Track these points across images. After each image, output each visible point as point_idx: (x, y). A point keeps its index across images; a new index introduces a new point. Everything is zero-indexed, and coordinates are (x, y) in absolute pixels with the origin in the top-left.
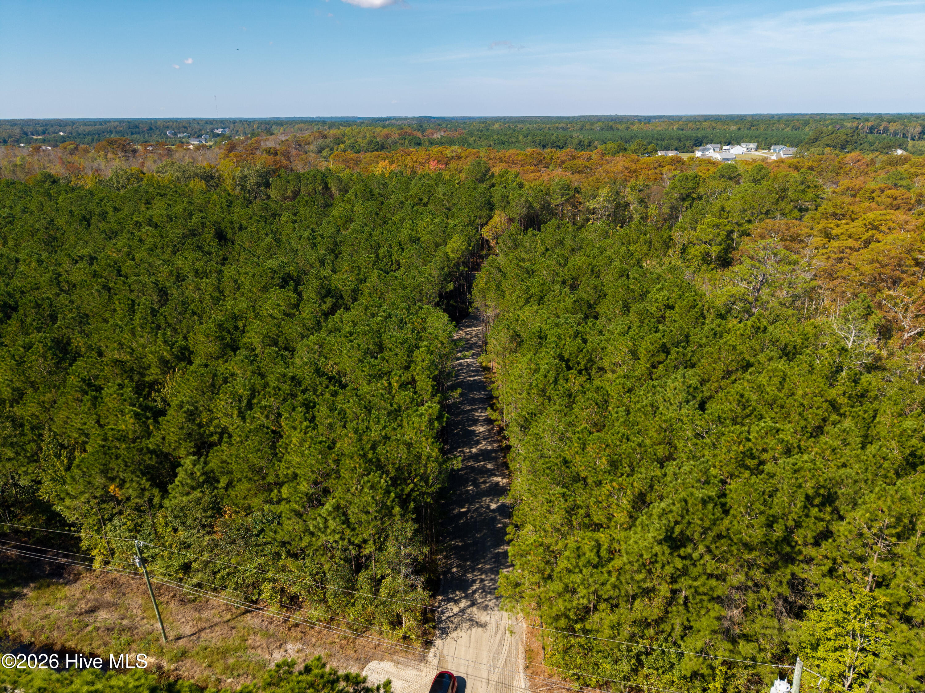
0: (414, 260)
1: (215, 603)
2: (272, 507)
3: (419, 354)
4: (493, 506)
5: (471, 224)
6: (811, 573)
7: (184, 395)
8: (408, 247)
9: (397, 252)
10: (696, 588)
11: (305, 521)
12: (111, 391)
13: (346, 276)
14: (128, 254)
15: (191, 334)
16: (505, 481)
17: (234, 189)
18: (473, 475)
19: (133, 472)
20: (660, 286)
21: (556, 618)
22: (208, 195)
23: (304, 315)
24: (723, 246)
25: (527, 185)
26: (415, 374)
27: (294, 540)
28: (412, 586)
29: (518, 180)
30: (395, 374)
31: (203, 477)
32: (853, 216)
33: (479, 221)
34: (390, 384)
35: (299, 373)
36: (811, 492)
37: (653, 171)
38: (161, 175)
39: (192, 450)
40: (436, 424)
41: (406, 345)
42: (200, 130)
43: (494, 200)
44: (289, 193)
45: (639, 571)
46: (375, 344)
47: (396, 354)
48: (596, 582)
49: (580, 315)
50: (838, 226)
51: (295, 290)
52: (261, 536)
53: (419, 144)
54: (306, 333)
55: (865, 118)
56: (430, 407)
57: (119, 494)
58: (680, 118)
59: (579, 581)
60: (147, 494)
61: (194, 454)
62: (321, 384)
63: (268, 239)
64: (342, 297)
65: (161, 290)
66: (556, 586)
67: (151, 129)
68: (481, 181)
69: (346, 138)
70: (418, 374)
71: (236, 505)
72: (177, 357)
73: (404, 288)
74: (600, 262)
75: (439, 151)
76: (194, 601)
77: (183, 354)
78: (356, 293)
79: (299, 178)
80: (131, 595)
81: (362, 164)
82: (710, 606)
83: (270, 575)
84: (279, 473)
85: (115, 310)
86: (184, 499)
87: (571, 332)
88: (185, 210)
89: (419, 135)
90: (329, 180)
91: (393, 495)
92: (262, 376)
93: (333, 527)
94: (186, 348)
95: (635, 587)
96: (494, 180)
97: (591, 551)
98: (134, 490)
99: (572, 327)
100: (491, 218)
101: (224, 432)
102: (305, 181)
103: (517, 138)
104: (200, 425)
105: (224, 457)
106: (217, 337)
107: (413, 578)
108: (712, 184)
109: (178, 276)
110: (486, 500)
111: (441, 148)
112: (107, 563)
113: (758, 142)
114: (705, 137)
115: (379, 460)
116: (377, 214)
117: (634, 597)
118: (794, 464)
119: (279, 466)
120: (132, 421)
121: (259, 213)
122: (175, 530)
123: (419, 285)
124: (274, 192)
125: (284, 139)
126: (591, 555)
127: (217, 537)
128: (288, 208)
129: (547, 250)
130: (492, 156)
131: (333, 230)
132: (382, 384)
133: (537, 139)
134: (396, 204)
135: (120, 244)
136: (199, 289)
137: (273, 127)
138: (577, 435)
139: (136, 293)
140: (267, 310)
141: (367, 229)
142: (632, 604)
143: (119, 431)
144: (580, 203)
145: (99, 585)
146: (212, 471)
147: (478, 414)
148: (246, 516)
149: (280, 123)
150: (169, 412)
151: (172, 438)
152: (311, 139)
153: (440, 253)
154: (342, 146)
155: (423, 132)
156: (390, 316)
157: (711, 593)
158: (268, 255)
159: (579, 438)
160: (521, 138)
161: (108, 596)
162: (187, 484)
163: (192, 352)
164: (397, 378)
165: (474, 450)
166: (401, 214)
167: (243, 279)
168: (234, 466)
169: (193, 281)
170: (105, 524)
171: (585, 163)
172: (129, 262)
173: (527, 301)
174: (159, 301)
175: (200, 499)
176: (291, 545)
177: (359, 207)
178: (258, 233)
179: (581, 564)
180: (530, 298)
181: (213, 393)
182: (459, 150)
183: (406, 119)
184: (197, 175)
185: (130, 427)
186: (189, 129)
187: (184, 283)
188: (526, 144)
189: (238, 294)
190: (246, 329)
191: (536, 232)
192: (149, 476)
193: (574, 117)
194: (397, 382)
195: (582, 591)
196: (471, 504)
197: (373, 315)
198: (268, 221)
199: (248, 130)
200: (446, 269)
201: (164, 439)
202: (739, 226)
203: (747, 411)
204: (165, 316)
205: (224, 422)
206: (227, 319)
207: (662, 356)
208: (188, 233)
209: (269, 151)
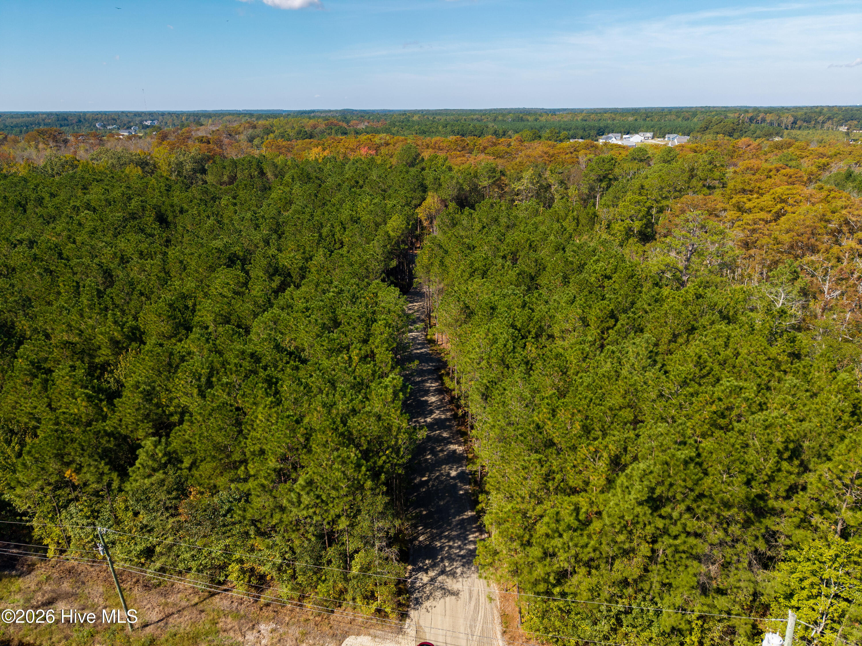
0: (357, 239)
1: (181, 587)
2: (239, 485)
3: (378, 327)
4: (453, 473)
5: (408, 204)
6: (782, 525)
7: (140, 375)
8: (350, 226)
9: (339, 231)
10: (676, 546)
11: (275, 498)
12: (63, 373)
13: (292, 254)
14: (69, 237)
15: (141, 314)
16: (461, 448)
17: (171, 175)
18: (429, 444)
19: (91, 456)
20: (596, 257)
21: (536, 583)
22: (145, 180)
23: (254, 293)
24: (644, 221)
25: (456, 168)
26: (373, 346)
27: (264, 517)
28: (387, 559)
29: (447, 164)
30: (355, 348)
31: (166, 458)
32: (761, 191)
33: (414, 202)
34: (350, 357)
35: (258, 349)
36: (781, 447)
37: (569, 155)
38: (96, 162)
39: (151, 431)
40: (401, 395)
41: (364, 319)
42: (130, 122)
43: (427, 182)
44: (225, 178)
45: (620, 532)
46: (330, 319)
47: (354, 328)
48: (576, 545)
49: (523, 287)
50: (750, 200)
51: (243, 269)
52: (229, 516)
53: (346, 134)
54: (258, 310)
55: (746, 110)
56: (393, 379)
57: (76, 479)
58: (581, 111)
59: (560, 546)
60: (106, 478)
61: (154, 435)
62: (281, 360)
63: (211, 221)
64: (289, 275)
65: (105, 273)
66: (536, 552)
67: (80, 121)
68: (412, 164)
69: (274, 128)
70: (377, 347)
71: (200, 485)
72: (128, 337)
73: (351, 265)
74: (535, 237)
75: (368, 138)
76: (159, 585)
77: (134, 334)
78: (304, 271)
79: (235, 164)
80: (90, 583)
81: (295, 151)
82: (689, 562)
83: (237, 555)
84: (246, 450)
85: (59, 293)
86: (146, 481)
87: (519, 302)
88: (123, 194)
89: (344, 125)
90: (264, 166)
91: (364, 469)
92: (220, 353)
93: (307, 502)
94: (137, 328)
95: (615, 548)
96: (424, 165)
97: (571, 515)
98: (93, 474)
99: (520, 297)
100: (424, 199)
101: (184, 412)
102: (241, 167)
103: (437, 128)
104: (158, 405)
105: (187, 437)
106: (169, 317)
107: (387, 550)
108: (626, 166)
109: (122, 258)
110: (445, 468)
111: (369, 136)
112: (62, 552)
113: (653, 131)
114: (607, 127)
115: (351, 433)
116: (316, 196)
117: (613, 558)
118: (765, 420)
119: (245, 443)
120: (84, 404)
121: (199, 197)
122: (136, 514)
123: (365, 262)
124: (210, 177)
125: (214, 129)
126: (570, 520)
127: (182, 519)
128: (226, 192)
129: (484, 227)
130: (419, 143)
131: (275, 211)
132: (343, 358)
133: (456, 128)
134: (334, 186)
135: (59, 229)
136: (144, 271)
137: (202, 119)
138: (546, 401)
139: (79, 275)
140: (216, 289)
141: (307, 210)
142: (612, 564)
143: (72, 414)
144: (506, 185)
145: (56, 575)
146: (175, 452)
147: (428, 385)
148: (212, 495)
149: (208, 115)
150: (124, 394)
151: (129, 420)
152: (241, 129)
153: (381, 232)
154: (272, 135)
155: (348, 122)
156: (341, 291)
157: (690, 551)
158: (211, 236)
159: (548, 404)
160: (440, 128)
161: (66, 586)
162: (148, 466)
163: (144, 333)
164: (357, 351)
165: (429, 420)
166: (339, 196)
167: (189, 260)
168: (197, 446)
169: (138, 262)
170: (60, 512)
171: (505, 148)
172: (70, 245)
173: (471, 275)
174: (104, 283)
175: (163, 480)
176: (261, 523)
177: (297, 190)
178: (199, 215)
179: (560, 529)
180: (474, 272)
181: (170, 372)
182: (388, 138)
183: (330, 111)
184: (132, 161)
185: (82, 409)
186: (118, 121)
187: (128, 265)
188: (445, 133)
189: (184, 274)
190: (198, 307)
191: (472, 211)
192: (107, 460)
193: (486, 110)
194: (357, 355)
195: (562, 556)
196: (431, 473)
197: (324, 292)
198: (209, 205)
199: (177, 122)
200: (388, 246)
201: (121, 420)
202: (657, 202)
203: (705, 371)
204: (112, 298)
205: (184, 401)
206: (177, 299)
207: (612, 322)
208: (128, 216)
209: (201, 140)
